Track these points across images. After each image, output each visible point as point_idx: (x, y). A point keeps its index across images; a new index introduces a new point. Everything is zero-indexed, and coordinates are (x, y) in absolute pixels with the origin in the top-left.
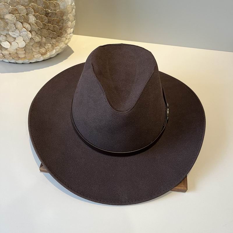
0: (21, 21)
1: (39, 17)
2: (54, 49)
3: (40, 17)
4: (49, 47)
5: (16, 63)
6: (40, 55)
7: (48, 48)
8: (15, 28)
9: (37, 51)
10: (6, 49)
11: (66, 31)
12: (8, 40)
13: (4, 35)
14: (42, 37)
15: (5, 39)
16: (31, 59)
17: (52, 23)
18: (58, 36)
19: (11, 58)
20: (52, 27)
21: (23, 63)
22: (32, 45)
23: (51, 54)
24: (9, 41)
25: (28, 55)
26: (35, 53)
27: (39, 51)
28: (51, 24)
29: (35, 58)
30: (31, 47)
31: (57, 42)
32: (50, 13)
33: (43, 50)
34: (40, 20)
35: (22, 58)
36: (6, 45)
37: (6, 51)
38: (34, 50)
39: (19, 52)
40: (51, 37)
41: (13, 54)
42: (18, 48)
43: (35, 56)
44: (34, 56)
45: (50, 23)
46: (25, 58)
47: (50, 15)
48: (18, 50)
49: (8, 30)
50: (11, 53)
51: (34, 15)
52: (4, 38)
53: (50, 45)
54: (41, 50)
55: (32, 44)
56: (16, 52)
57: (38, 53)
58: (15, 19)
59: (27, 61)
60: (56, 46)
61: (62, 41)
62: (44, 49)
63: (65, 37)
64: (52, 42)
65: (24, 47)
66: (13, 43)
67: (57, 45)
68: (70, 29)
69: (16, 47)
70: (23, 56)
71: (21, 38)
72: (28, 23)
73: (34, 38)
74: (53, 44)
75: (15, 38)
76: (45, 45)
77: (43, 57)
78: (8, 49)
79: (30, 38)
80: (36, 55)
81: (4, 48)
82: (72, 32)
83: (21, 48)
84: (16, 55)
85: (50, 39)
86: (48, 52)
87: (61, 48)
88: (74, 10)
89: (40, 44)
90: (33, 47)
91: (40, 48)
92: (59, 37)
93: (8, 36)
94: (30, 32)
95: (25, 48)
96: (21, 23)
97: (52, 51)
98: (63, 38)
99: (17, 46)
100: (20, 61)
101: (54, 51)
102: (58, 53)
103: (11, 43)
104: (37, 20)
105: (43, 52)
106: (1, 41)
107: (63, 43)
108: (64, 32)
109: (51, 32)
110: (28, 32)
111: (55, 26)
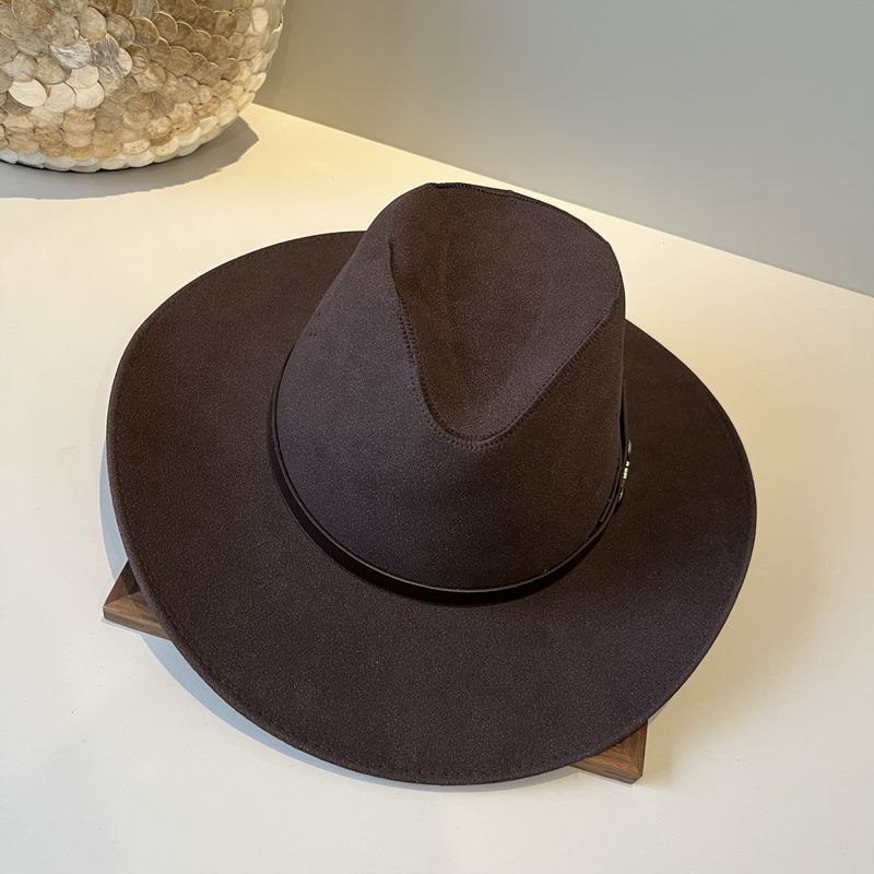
0: (102, 8)
2: (197, 125)
4: (184, 115)
5: (45, 169)
6: (147, 144)
7: (180, 120)
8: (77, 32)
9: (140, 126)
10: (26, 110)
11: (250, 60)
12: (39, 76)
13: (28, 56)
14: (167, 77)
15: (29, 72)
16: (108, 157)
17: (209, 26)
18: (222, 79)
19: (35, 146)
20: (209, 41)
21: (70, 171)
22: (126, 103)
23: (184, 143)
24: (45, 80)
25: (103, 139)
26: (131, 135)
27: (145, 129)
28: (207, 30)
29: (125, 154)
30: (120, 111)
31: (214, 100)
33: (160, 126)
34: (171, 11)
35: (75, 149)
36: (26, 92)
37: (24, 117)
38: (127, 121)
39: (69, 125)
40: (199, 79)
41: (45, 131)
42: (75, 108)
43: (126, 145)
44: (122, 145)
45: (203, 27)
46: (87, 148)
48: (71, 117)
49: (49, 38)
50: (41, 125)
52: (28, 66)
53: (190, 107)
54: (155, 123)
55: (125, 98)
56: (62, 124)
57: (142, 133)
59: (91, 162)
60: (208, 115)
61: (230, 98)
62: (165, 120)
63: (242, 84)
64: (199, 97)
65: (94, 109)
66: (56, 90)
67: (210, 110)
69: (66, 106)
70: (82, 142)
71: (91, 73)
72: (127, 18)
73: (136, 77)
74: (200, 107)
75: (68, 71)
76: (173, 106)
77: (154, 152)
78: (32, 112)
79: (126, 73)
80: (131, 141)
81: (20, 105)
82: (265, 67)
83: (85, 111)
84: (56, 135)
85: (195, 85)
86: (177, 132)
87: (217, 124)
89: (156, 103)
90: (127, 110)
91: (153, 117)
92: (225, 82)
93: (44, 61)
94: (131, 51)
95: (98, 113)
96: (104, 15)
97: (189, 130)
98: (234, 87)
99: (73, 103)
100: (67, 162)
101: (197, 132)
102: (204, 141)
103: (48, 86)
104: (162, 9)
105: (157, 134)
106: (11, 79)
107: (231, 105)
108: (245, 63)
109: (203, 61)
110: (122, 51)
111: (220, 40)
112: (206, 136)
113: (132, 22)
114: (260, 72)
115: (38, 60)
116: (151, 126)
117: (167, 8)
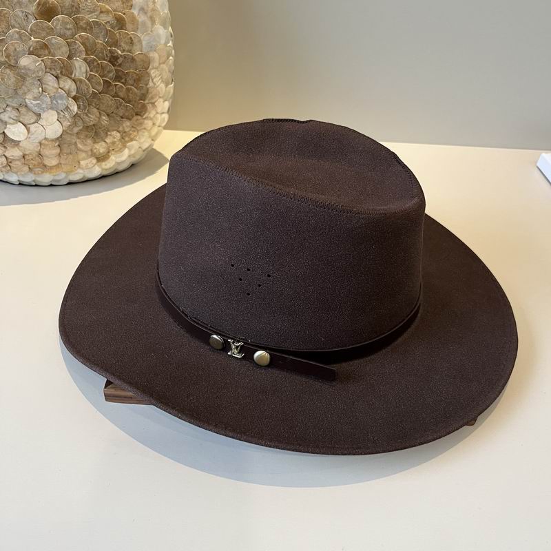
0: (54, 73)
1: (95, 64)
2: (125, 146)
3: (98, 64)
4: (116, 140)
5: (36, 185)
6: (94, 161)
7: (113, 143)
8: (41, 89)
9: (88, 148)
10: (16, 143)
11: (154, 103)
12: (21, 119)
13: (13, 108)
14: (100, 114)
15: (15, 118)
16: (71, 172)
17: (123, 81)
18: (137, 114)
19: (26, 168)
20: (124, 90)
21: (51, 185)
22: (77, 133)
23: (119, 160)
24: (25, 122)
25: (66, 159)
26: (84, 155)
27: (91, 150)
28: (122, 83)
29: (83, 169)
30: (74, 139)
31: (133, 129)
32: (121, 56)
33: (101, 148)
34: (97, 72)
35: (51, 168)
36: (16, 131)
37: (16, 148)
38: (80, 146)
39: (46, 152)
40: (121, 115)
41: (31, 157)
42: (46, 139)
43: (82, 162)
44: (79, 162)
45: (119, 81)
46: (58, 166)
47: (120, 61)
48: (44, 145)
49: (24, 94)
50: (27, 153)
51: (85, 60)
52: (15, 113)
53: (118, 134)
54: (97, 146)
55: (76, 130)
56: (40, 151)
57: (90, 153)
58: (43, 67)
59: (62, 177)
60: (132, 140)
61: (145, 129)
62: (103, 143)
63: (151, 119)
64: (123, 127)
65: (57, 139)
66: (32, 128)
67: (132, 136)
68: (161, 100)
69: (41, 138)
70: (54, 162)
71: (52, 115)
72: (71, 78)
74: (124, 135)
75: (39, 115)
76: (107, 135)
77: (100, 166)
78: (21, 144)
79: (74, 113)
80: (84, 159)
81: (13, 141)
82: (166, 110)
83: (52, 140)
84: (37, 158)
85: (118, 119)
86: (113, 152)
87: (140, 147)
88: (171, 58)
89: (95, 132)
90: (79, 138)
91: (95, 142)
92: (139, 117)
93: (23, 110)
94: (75, 98)
95: (60, 141)
96: (56, 77)
97: (121, 150)
98: (146, 121)
99: (43, 134)
100: (46, 178)
101: (126, 152)
102: (133, 160)
103: (28, 126)
104: (91, 71)
105: (100, 154)
106: (6, 123)
107: (146, 134)
108: (150, 105)
109: (122, 103)
110: (70, 99)
111: (131, 89)
112: (133, 156)
113: (74, 80)
114: (163, 113)
115: (20, 110)
116: (96, 148)
117: (94, 70)
